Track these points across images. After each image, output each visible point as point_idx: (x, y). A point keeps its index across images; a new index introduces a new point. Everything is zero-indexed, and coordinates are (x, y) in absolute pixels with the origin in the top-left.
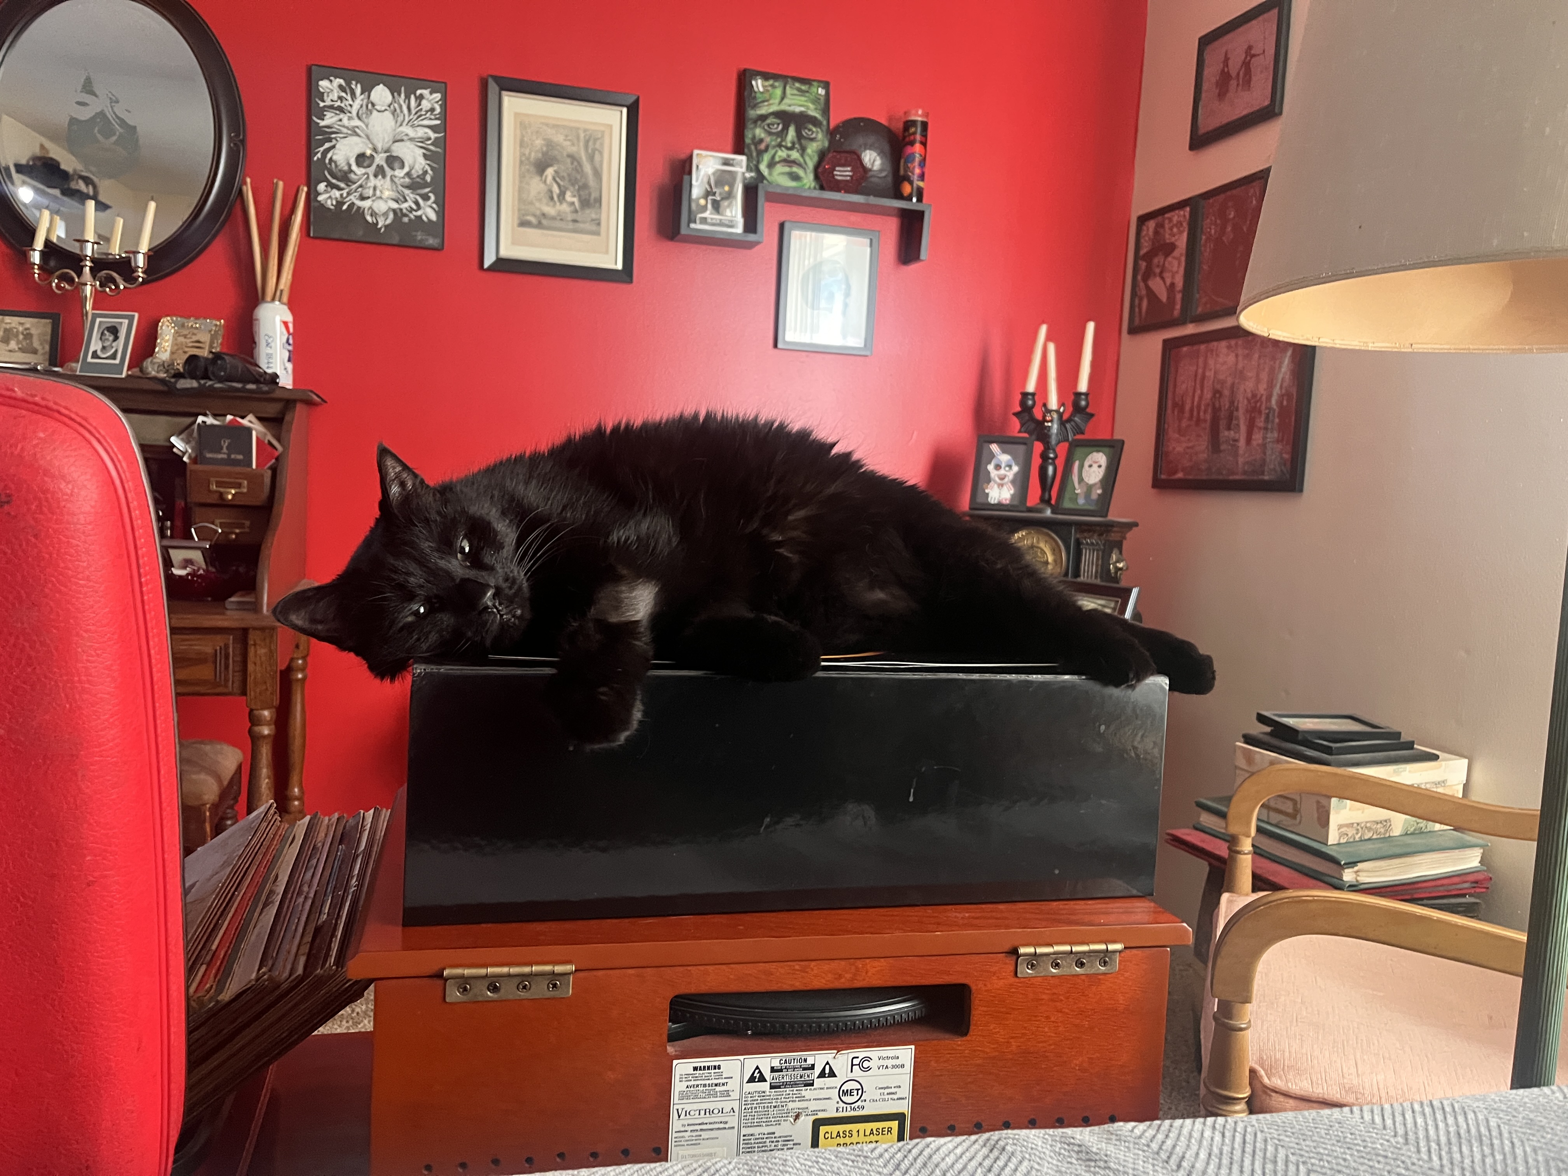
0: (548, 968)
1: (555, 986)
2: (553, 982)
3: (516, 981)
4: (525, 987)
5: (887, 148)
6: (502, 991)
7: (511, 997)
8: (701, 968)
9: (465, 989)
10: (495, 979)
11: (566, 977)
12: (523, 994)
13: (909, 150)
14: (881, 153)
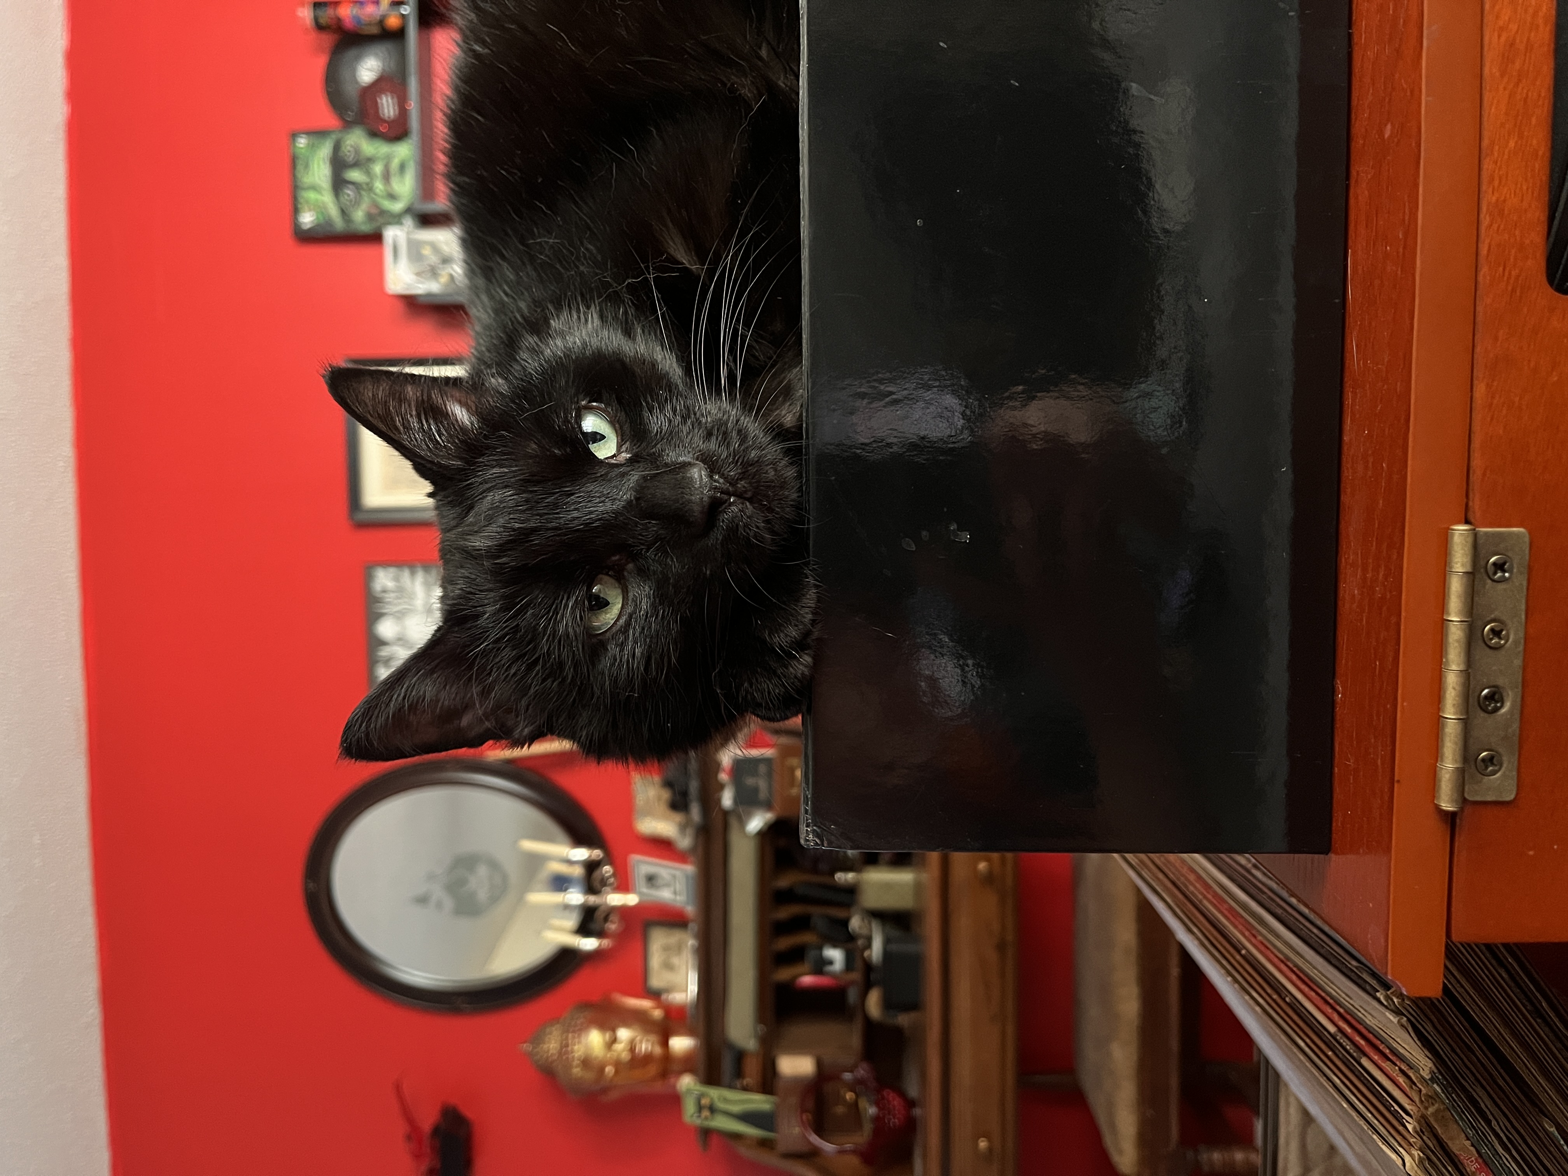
0: (1456, 586)
1: (1499, 566)
2: (1490, 569)
3: (1481, 652)
4: (1496, 633)
5: (352, 53)
6: (1501, 681)
7: (1518, 662)
8: (1485, 221)
9: (1490, 760)
10: (1473, 701)
11: (1481, 541)
12: (1514, 635)
13: (349, 24)
14: (358, 58)
